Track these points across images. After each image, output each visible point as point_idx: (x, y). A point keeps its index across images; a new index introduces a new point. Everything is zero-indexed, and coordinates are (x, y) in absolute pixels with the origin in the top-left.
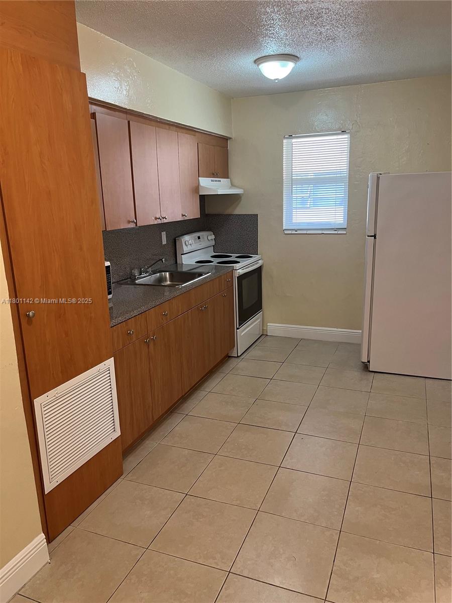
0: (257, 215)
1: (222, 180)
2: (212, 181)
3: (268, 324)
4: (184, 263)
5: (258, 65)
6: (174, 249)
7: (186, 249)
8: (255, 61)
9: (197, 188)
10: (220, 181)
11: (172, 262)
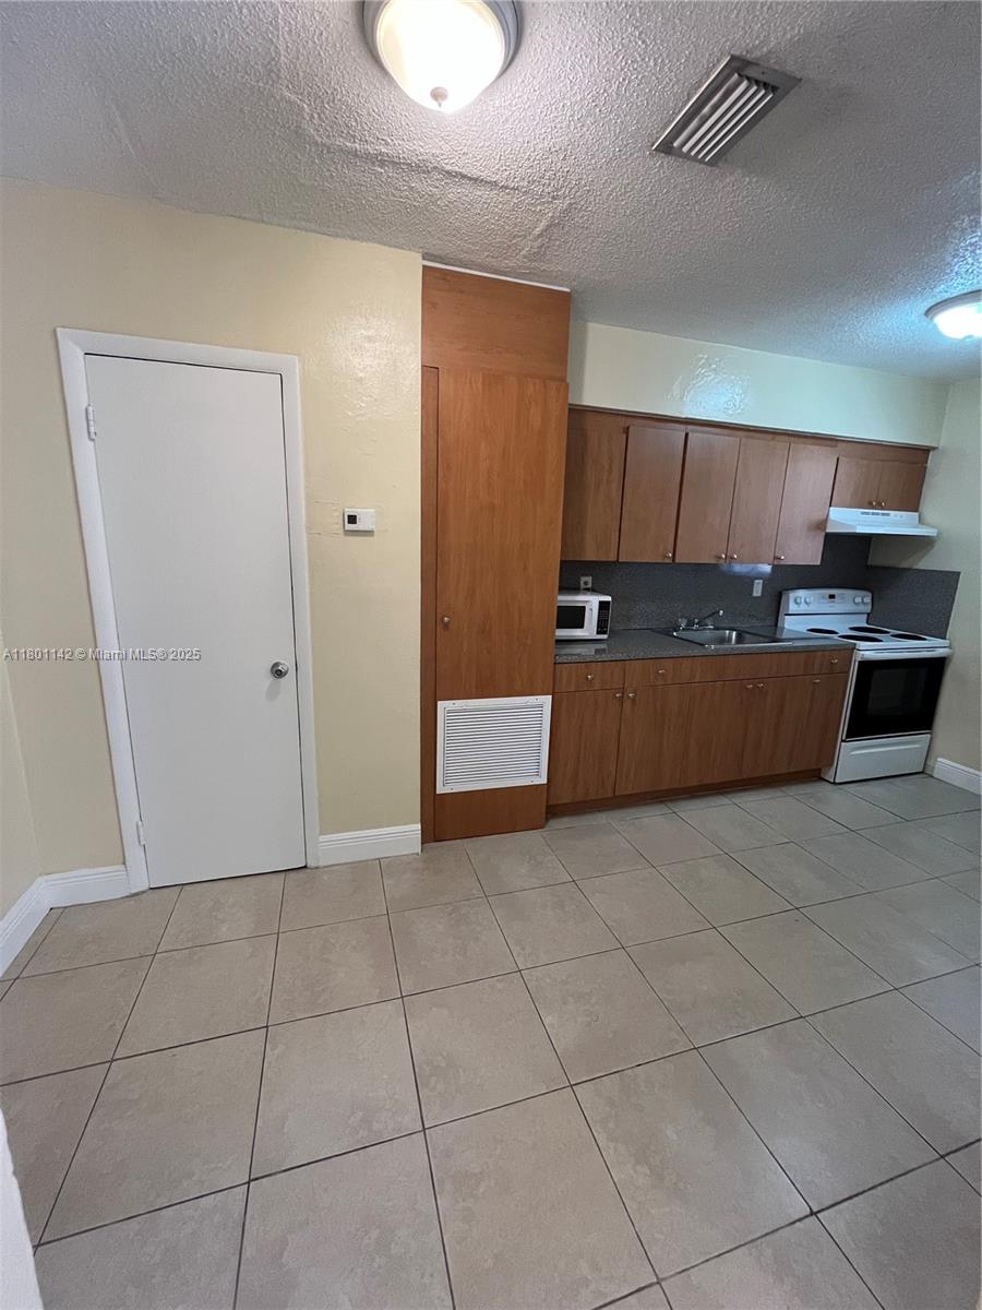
0: (959, 573)
1: (892, 513)
2: (863, 513)
3: (939, 759)
4: (786, 626)
5: (932, 319)
6: (775, 603)
7: (793, 608)
8: (927, 313)
9: (822, 524)
10: (888, 515)
11: (769, 622)
